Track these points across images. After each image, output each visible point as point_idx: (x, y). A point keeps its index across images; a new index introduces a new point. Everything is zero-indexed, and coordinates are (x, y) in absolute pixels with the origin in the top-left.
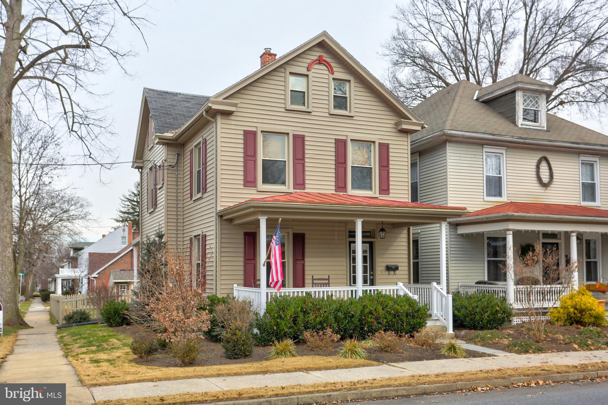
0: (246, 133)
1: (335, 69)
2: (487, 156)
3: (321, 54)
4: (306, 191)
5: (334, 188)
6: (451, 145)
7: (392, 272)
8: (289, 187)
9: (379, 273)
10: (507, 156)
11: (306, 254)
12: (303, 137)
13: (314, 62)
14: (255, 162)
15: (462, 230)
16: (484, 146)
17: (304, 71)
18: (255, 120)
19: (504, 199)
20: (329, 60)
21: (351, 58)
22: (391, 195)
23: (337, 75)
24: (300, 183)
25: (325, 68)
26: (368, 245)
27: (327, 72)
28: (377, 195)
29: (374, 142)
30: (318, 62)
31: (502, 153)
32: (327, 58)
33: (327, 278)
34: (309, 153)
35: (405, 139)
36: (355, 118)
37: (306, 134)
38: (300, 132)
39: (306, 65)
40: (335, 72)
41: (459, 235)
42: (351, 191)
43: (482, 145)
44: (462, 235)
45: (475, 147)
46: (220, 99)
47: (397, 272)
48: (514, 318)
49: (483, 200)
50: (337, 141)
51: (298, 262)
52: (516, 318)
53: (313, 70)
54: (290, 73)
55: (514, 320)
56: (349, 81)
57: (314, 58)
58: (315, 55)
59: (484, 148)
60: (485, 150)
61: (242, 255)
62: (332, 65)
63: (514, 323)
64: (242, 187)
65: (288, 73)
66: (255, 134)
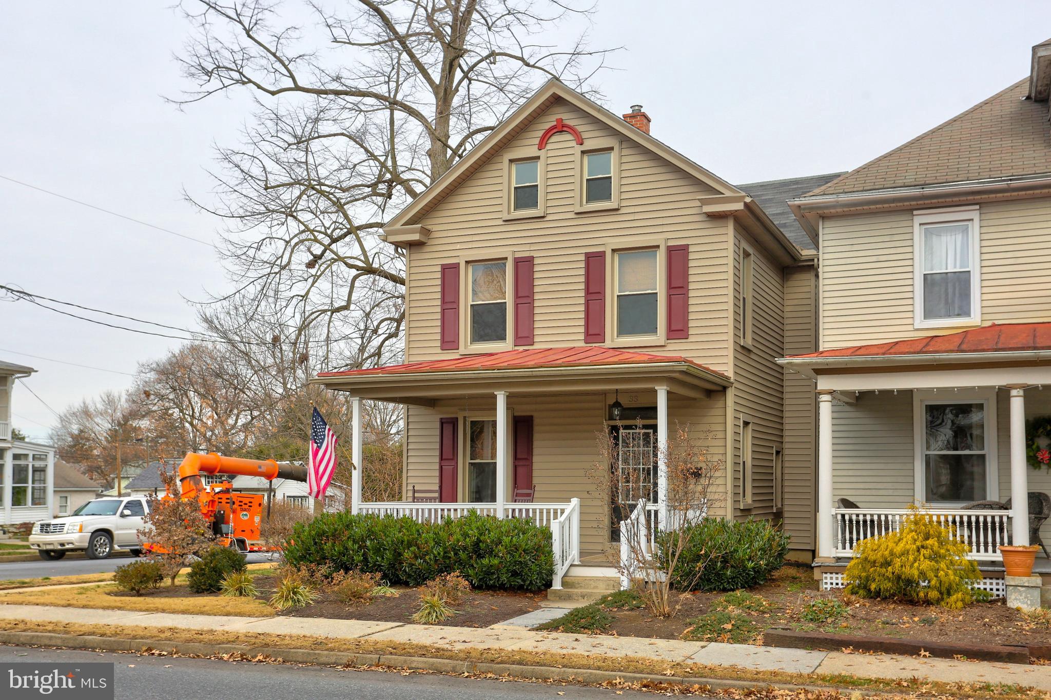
0: (445, 268)
1: (584, 135)
2: (926, 233)
3: (559, 116)
4: (536, 346)
5: (582, 337)
6: (828, 224)
8: (507, 345)
10: (984, 223)
11: (535, 451)
12: (530, 261)
13: (548, 134)
14: (457, 309)
16: (915, 212)
17: (532, 151)
18: (458, 246)
19: (974, 319)
20: (573, 123)
22: (691, 339)
23: (589, 145)
24: (525, 336)
25: (571, 138)
26: (651, 431)
27: (574, 144)
28: (664, 341)
29: (658, 247)
30: (555, 130)
31: (972, 220)
32: (570, 119)
34: (540, 284)
35: (723, 231)
36: (621, 211)
37: (535, 254)
38: (524, 252)
39: (537, 141)
40: (585, 141)
42: (613, 338)
43: (910, 211)
45: (893, 218)
46: (398, 226)
47: (700, 481)
48: (824, 575)
49: (910, 327)
50: (589, 256)
51: (521, 463)
52: (829, 575)
53: (549, 147)
54: (511, 161)
55: (825, 581)
56: (612, 149)
57: (548, 126)
58: (550, 121)
59: (915, 217)
60: (917, 220)
61: (437, 453)
62: (580, 129)
63: (825, 586)
64: (439, 351)
65: (506, 162)
66: (456, 267)
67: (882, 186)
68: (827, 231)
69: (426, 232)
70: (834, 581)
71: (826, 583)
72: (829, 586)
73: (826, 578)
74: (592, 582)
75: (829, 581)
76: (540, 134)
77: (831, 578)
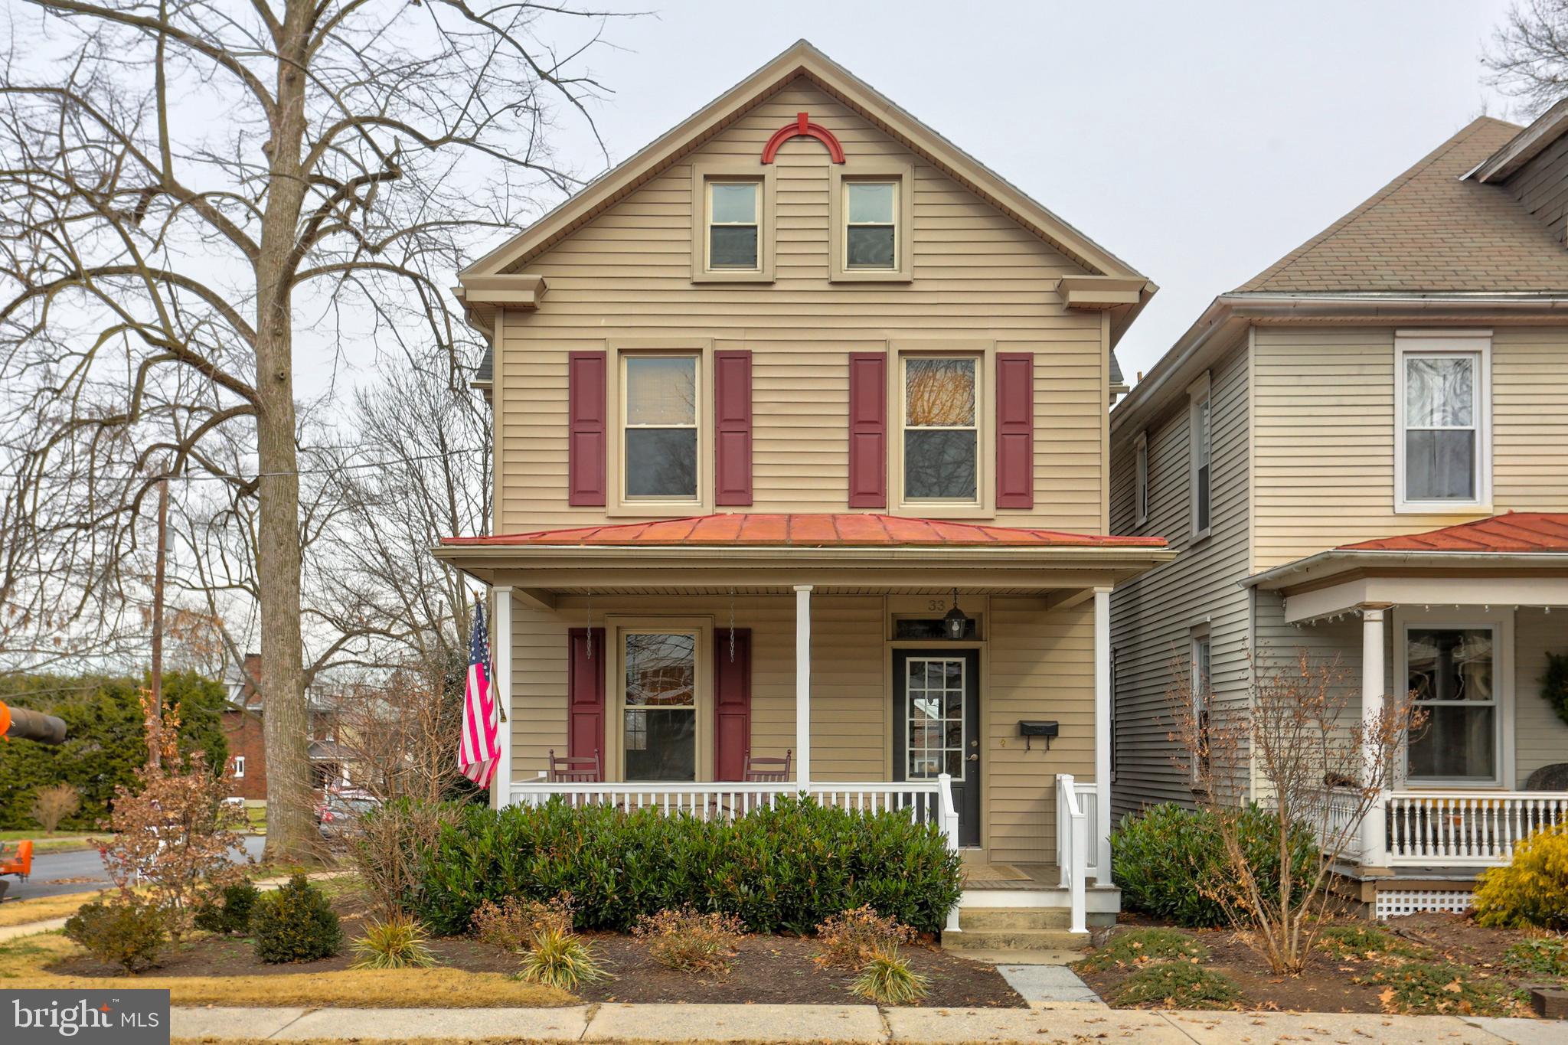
0: (576, 359)
1: (846, 149)
2: (1412, 366)
3: (803, 110)
4: (756, 509)
5: (844, 497)
6: (1264, 339)
7: (1038, 744)
8: (701, 503)
9: (995, 744)
10: (1498, 359)
11: (756, 690)
12: (744, 359)
13: (780, 138)
14: (601, 434)
15: (1305, 609)
16: (1399, 333)
17: (750, 165)
18: (603, 322)
19: (1484, 502)
20: (826, 124)
21: (889, 107)
22: (1037, 510)
23: (854, 166)
24: (735, 490)
25: (820, 149)
26: (963, 660)
27: (826, 161)
28: (990, 511)
29: (981, 353)
30: (793, 133)
31: (1480, 352)
32: (820, 116)
33: (784, 757)
34: (763, 400)
35: (1093, 335)
36: (916, 287)
37: (755, 347)
38: (733, 343)
39: (760, 148)
40: (848, 159)
41: (1287, 626)
42: (898, 502)
43: (1390, 330)
44: (1305, 626)
45: (1361, 339)
46: (490, 274)
47: (1055, 744)
48: (1379, 896)
49: (1389, 511)
50: (855, 359)
51: (730, 710)
52: (1385, 896)
53: (779, 161)
54: (708, 178)
55: (1378, 905)
56: (898, 178)
57: (781, 124)
58: (785, 115)
59: (1397, 341)
60: (1401, 346)
61: (565, 691)
62: (839, 136)
63: (1379, 913)
64: (565, 508)
65: (699, 178)
66: (600, 358)
67: (1356, 288)
68: (1261, 350)
69: (541, 288)
70: (1394, 905)
71: (1381, 909)
72: (1385, 914)
73: (1381, 901)
74: (1004, 917)
75: (1385, 905)
76: (768, 136)
77: (1389, 901)
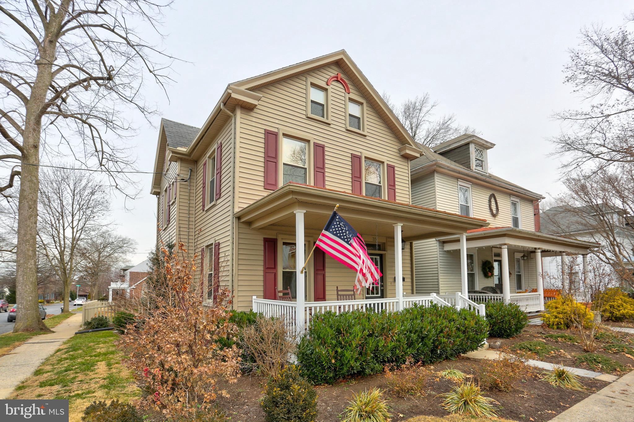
0: (267, 133)
1: (351, 90)
2: (460, 188)
3: (339, 73)
6: (438, 174)
9: (389, 284)
11: (327, 265)
12: (322, 147)
13: (332, 79)
14: (276, 164)
15: (448, 247)
16: (460, 180)
17: (324, 85)
18: (277, 121)
20: (346, 80)
23: (352, 96)
25: (342, 87)
26: (379, 257)
27: (344, 91)
29: (383, 163)
30: (336, 79)
31: (469, 188)
32: (344, 77)
34: (328, 163)
35: (406, 164)
36: (367, 138)
37: (325, 144)
38: (319, 141)
39: (326, 80)
40: (350, 93)
41: (445, 251)
43: (457, 178)
44: (448, 252)
45: (452, 179)
47: (404, 283)
50: (353, 156)
51: (319, 272)
53: (332, 86)
54: (311, 83)
56: (362, 104)
57: (332, 75)
58: (333, 72)
60: (459, 183)
61: (262, 263)
62: (349, 86)
64: (263, 189)
65: (309, 83)
66: (276, 135)
68: (437, 177)
76: (328, 77)
